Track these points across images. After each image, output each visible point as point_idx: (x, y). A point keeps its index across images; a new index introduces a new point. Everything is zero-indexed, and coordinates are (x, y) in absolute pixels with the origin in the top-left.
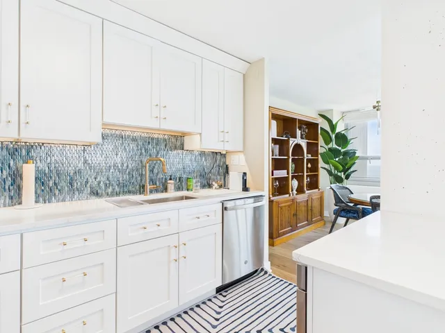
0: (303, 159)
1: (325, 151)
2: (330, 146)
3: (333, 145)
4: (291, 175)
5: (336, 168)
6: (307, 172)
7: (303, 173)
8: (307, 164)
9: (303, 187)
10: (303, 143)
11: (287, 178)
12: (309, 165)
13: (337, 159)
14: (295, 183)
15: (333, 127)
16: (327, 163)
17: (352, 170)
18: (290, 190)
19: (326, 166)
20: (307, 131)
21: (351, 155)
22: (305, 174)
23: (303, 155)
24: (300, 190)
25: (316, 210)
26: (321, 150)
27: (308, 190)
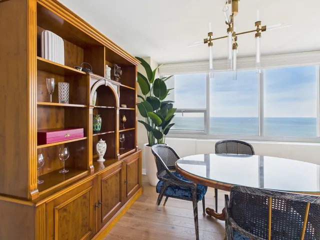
0: (115, 110)
1: (143, 101)
2: (148, 95)
3: (151, 94)
4: (91, 135)
5: (154, 121)
6: (120, 129)
7: (115, 129)
8: (121, 117)
9: (115, 149)
10: (115, 87)
11: (85, 143)
12: (124, 119)
13: (155, 111)
14: (102, 147)
15: (151, 74)
16: (145, 115)
17: (171, 123)
18: (91, 162)
19: (144, 119)
20: (121, 72)
21: (168, 107)
22: (118, 131)
23: (114, 104)
24: (110, 156)
25: (132, 180)
26: (138, 100)
27: (121, 153)
